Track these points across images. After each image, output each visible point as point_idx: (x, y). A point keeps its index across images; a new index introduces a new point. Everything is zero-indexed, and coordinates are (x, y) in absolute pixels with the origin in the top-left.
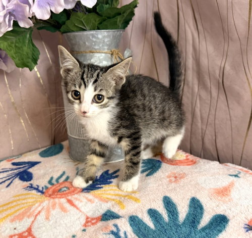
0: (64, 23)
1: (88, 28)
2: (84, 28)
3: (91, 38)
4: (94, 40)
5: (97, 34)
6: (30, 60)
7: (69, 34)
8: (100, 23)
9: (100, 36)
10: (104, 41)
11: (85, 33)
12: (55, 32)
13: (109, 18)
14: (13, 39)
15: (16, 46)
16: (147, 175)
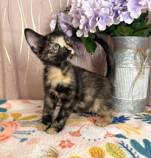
0: (113, 31)
1: (126, 35)
2: (124, 35)
3: (127, 40)
4: (129, 41)
5: (131, 39)
7: (115, 37)
10: (134, 42)
11: (124, 37)
13: (139, 30)
16: (148, 123)
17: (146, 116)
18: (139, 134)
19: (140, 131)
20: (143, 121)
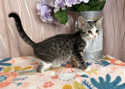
0: (77, 8)
1: (86, 10)
2: (84, 10)
3: (87, 14)
4: (88, 14)
6: (65, 21)
7: (79, 12)
8: (90, 8)
9: (90, 13)
10: (92, 15)
11: (85, 12)
12: (74, 11)
13: (94, 6)
14: (60, 14)
15: (60, 16)
16: (103, 66)
17: (102, 61)
18: (96, 73)
19: (97, 72)
20: (100, 65)
